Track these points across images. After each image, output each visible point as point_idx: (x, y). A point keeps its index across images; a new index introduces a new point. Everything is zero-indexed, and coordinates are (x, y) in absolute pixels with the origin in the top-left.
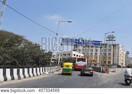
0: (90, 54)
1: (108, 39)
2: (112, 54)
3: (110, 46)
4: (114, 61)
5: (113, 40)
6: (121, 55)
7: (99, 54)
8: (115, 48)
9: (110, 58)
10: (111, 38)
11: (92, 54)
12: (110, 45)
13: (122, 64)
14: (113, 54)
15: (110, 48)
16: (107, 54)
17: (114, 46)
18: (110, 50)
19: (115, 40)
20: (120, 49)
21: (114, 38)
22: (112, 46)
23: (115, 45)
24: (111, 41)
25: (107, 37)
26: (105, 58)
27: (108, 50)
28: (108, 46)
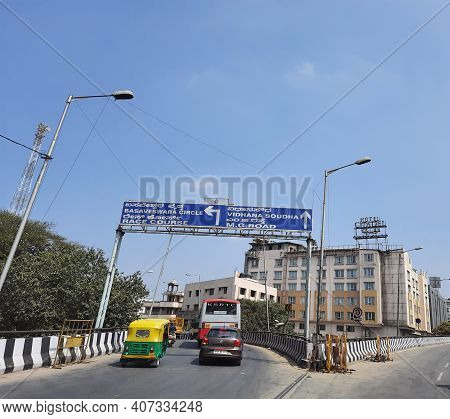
0: (299, 288)
1: (360, 233)
2: (378, 287)
3: (369, 258)
4: (389, 309)
5: (378, 234)
6: (412, 289)
7: (330, 287)
8: (386, 262)
9: (372, 300)
10: (370, 228)
11: (305, 285)
12: (368, 252)
13: (418, 321)
14: (383, 284)
15: (368, 264)
16: (361, 288)
17: (384, 255)
18: (370, 271)
19: (386, 236)
20: (407, 266)
21: (383, 226)
22: (377, 257)
23: (388, 252)
24: (372, 237)
25: (358, 225)
26: (355, 301)
27: (362, 271)
28: (361, 258)
